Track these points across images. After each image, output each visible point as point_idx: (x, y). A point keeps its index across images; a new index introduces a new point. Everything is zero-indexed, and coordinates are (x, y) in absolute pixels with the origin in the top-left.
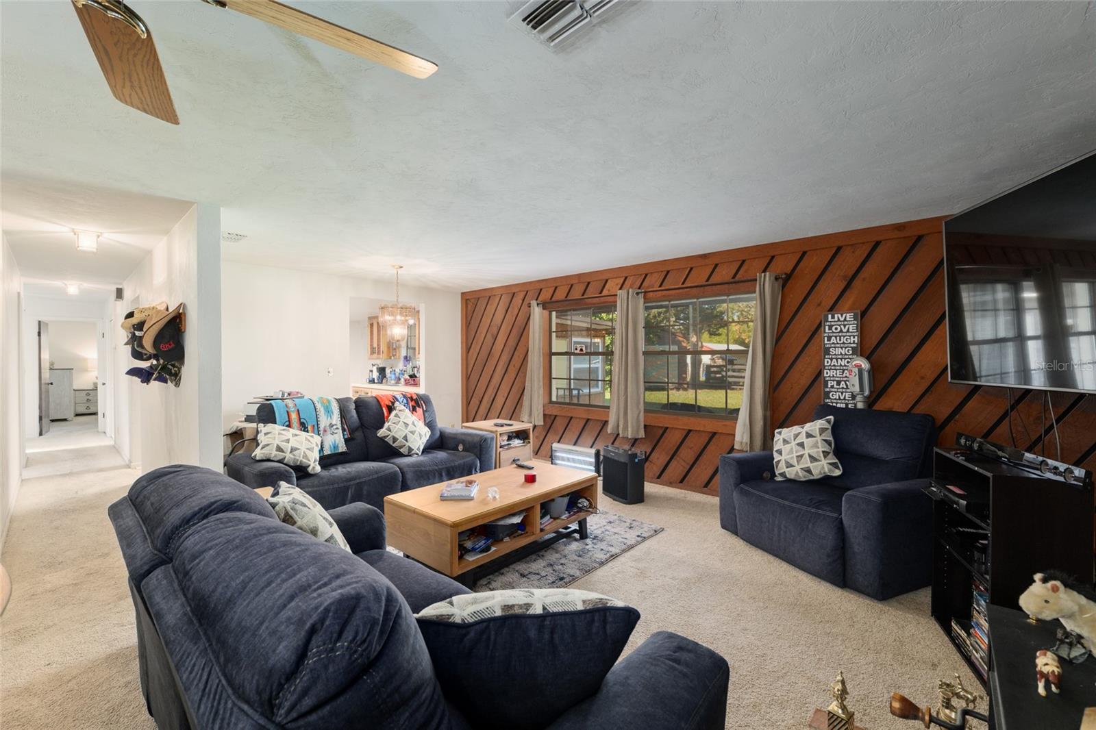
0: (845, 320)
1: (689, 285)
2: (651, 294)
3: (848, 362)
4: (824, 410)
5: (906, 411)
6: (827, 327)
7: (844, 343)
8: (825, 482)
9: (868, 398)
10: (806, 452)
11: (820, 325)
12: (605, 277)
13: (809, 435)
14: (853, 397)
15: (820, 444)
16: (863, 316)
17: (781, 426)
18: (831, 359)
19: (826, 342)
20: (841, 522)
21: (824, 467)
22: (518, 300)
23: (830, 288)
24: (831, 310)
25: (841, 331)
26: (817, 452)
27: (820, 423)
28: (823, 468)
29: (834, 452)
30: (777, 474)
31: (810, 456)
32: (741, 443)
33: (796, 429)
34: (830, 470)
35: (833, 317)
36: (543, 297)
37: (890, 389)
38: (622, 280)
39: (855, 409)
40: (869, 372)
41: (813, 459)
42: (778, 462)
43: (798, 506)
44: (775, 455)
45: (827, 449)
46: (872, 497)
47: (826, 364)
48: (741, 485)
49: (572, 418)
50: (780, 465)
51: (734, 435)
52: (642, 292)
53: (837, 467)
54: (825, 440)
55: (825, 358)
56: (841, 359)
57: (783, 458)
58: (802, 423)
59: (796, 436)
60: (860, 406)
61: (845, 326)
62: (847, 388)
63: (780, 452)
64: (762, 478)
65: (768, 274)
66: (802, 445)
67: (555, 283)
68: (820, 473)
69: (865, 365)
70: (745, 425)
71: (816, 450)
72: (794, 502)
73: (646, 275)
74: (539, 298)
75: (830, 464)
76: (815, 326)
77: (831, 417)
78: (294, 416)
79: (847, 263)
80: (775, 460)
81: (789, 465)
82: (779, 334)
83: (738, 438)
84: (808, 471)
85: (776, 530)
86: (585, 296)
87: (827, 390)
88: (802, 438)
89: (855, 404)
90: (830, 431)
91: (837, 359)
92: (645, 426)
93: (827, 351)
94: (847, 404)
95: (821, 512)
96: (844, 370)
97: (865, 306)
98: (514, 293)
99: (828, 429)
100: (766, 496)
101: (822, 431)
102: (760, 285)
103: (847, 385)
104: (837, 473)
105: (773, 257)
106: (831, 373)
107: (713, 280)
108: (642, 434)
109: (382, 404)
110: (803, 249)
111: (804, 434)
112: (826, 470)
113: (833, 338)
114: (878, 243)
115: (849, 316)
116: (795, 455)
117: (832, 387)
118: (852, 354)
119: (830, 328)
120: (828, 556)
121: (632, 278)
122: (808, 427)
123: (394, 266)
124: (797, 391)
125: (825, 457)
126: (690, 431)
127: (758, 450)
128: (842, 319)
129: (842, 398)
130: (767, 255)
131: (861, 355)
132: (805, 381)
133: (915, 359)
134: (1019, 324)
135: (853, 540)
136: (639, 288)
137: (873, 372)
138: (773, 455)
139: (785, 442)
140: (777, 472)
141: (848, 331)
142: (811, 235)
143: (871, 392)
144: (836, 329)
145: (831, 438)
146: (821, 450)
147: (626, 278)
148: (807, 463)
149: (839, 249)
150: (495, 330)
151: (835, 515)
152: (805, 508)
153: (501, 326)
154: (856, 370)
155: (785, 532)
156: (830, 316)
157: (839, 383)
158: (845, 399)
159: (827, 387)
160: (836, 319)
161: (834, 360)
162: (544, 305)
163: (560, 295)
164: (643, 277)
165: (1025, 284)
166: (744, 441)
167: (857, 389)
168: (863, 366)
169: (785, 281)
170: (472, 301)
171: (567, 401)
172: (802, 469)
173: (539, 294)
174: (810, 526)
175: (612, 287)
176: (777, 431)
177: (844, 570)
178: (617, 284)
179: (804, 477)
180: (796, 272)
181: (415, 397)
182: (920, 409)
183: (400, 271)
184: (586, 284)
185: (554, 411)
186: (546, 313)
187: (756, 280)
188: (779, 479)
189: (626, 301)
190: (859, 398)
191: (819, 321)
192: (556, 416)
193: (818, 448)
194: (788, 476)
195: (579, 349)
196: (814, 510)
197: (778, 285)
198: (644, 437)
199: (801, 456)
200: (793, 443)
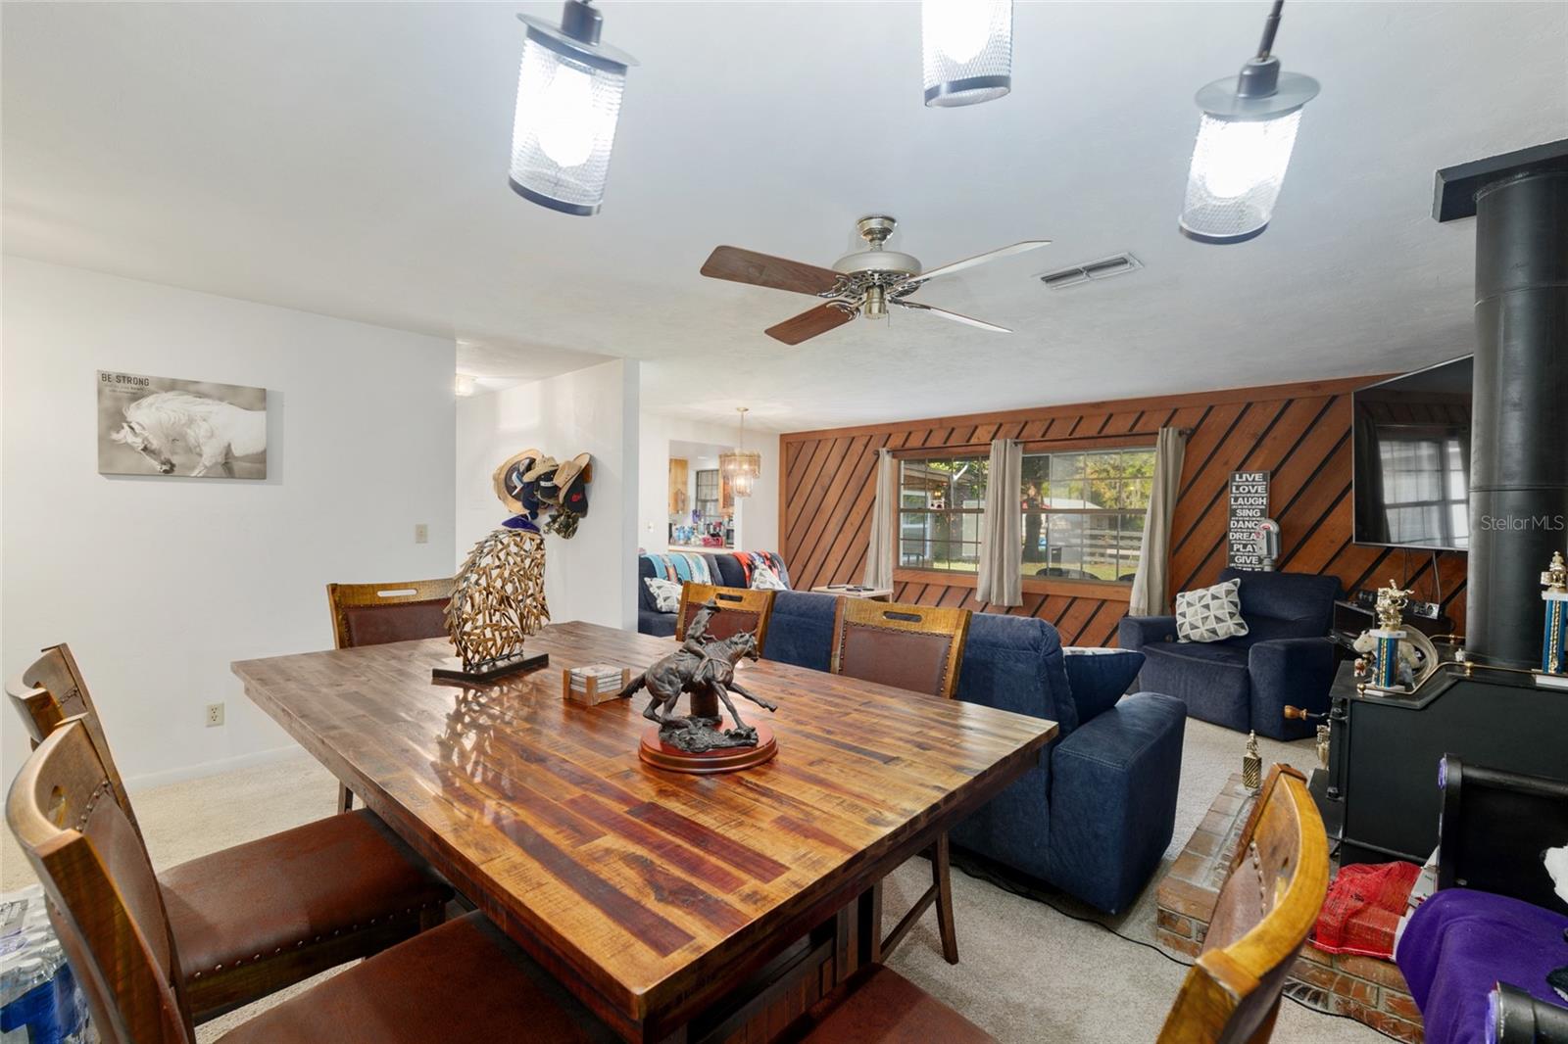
0: (1254, 480)
1: (1077, 436)
2: (1031, 445)
3: (1256, 525)
4: (1229, 574)
5: (1316, 573)
6: (1234, 488)
7: (1251, 504)
8: (1231, 641)
9: (1276, 561)
10: (1212, 613)
11: (1226, 486)
12: (974, 423)
13: (1214, 597)
14: (1260, 561)
15: (1226, 606)
16: (1273, 476)
17: (1184, 589)
18: (1238, 521)
19: (1232, 503)
20: (1248, 671)
21: (1231, 626)
22: (858, 446)
23: (1238, 446)
24: (1238, 469)
25: (1249, 492)
26: (1224, 613)
27: (1226, 586)
28: (1229, 628)
29: (1240, 613)
30: (1180, 636)
31: (1216, 617)
32: (1138, 610)
33: (1200, 592)
34: (1236, 631)
35: (1241, 477)
36: (891, 444)
37: (1300, 553)
38: (996, 427)
39: (1262, 573)
40: (1278, 535)
41: (1218, 620)
42: (1182, 624)
43: (1205, 661)
44: (1178, 618)
45: (1233, 609)
46: (1276, 647)
47: (1232, 526)
48: (1145, 647)
49: (927, 585)
50: (1184, 627)
51: (1129, 603)
52: (1021, 443)
53: (1243, 627)
54: (1231, 602)
55: (1231, 520)
56: (1248, 521)
57: (1187, 620)
58: (1206, 586)
59: (1201, 598)
60: (1267, 569)
61: (1253, 486)
62: (1254, 552)
63: (1183, 615)
64: (1165, 641)
65: (1171, 429)
66: (1207, 607)
67: (909, 428)
68: (1226, 634)
69: (1274, 527)
70: (1141, 591)
71: (1222, 611)
72: (1200, 658)
73: (1026, 423)
74: (888, 445)
75: (1236, 624)
76: (1221, 486)
77: (1238, 580)
78: (671, 571)
79: (1258, 420)
80: (1178, 623)
81: (1194, 627)
82: (1183, 490)
83: (1133, 604)
84: (1214, 632)
85: (1182, 685)
86: (948, 444)
87: (1232, 553)
88: (1208, 600)
89: (1262, 569)
90: (1236, 593)
91: (1244, 522)
92: (1024, 594)
93: (1233, 513)
94: (1253, 568)
95: (1228, 665)
96: (1251, 533)
97: (1276, 466)
98: (854, 438)
99: (1234, 591)
100: (1173, 655)
101: (1228, 592)
102: (1162, 441)
103: (1253, 548)
104: (1244, 632)
105: (1176, 411)
106: (1237, 536)
107: (1109, 430)
108: (1020, 602)
109: (742, 562)
110: (1209, 403)
111: (1209, 596)
112: (1232, 630)
113: (1241, 499)
114: (1290, 402)
115: (1258, 476)
116: (1200, 616)
117: (1238, 550)
118: (1260, 516)
119: (1238, 488)
120: (1235, 703)
121: (1008, 425)
122: (1213, 589)
123: (738, 409)
124: (1200, 555)
125: (1231, 618)
126: (1075, 599)
127: (1156, 614)
128: (1250, 479)
129: (1248, 562)
130: (1168, 408)
131: (1270, 518)
132: (1208, 545)
133: (1325, 523)
134: (1444, 487)
135: (1258, 687)
136: (1017, 438)
137: (1281, 535)
138: (1175, 619)
139: (1189, 604)
140: (1180, 635)
141: (1256, 492)
142: (1220, 388)
143: (1279, 555)
144: (1244, 489)
145: (1237, 600)
146: (1227, 611)
147: (1001, 425)
148: (1212, 624)
149: (1249, 405)
150: (827, 481)
151: (1242, 666)
152: (1212, 662)
153: (835, 476)
154: (1264, 533)
155: (1192, 687)
156: (1237, 476)
157: (1245, 546)
158: (1251, 563)
159: (1232, 550)
160: (1244, 479)
161: (1241, 522)
162: (895, 453)
163: (915, 441)
164: (1021, 426)
165: (1450, 443)
166: (1141, 606)
167: (1265, 552)
168: (1272, 528)
169: (1189, 436)
170: (795, 445)
171: (920, 566)
172: (1207, 630)
173: (888, 439)
174: (1217, 678)
175: (981, 435)
176: (1179, 594)
177: (1250, 716)
178: (989, 432)
179: (1210, 638)
180: (1202, 427)
181: (769, 556)
182: (1329, 572)
183: (745, 413)
184: (949, 430)
185: (905, 577)
186: (895, 461)
187: (1157, 434)
188: (1183, 641)
189: (1003, 454)
190: (1266, 562)
191: (1225, 481)
192: (907, 583)
193: (1224, 609)
194: (1192, 638)
195: (936, 505)
196: (1221, 664)
197: (1182, 441)
198: (1022, 604)
199: (1207, 618)
200: (1198, 605)
